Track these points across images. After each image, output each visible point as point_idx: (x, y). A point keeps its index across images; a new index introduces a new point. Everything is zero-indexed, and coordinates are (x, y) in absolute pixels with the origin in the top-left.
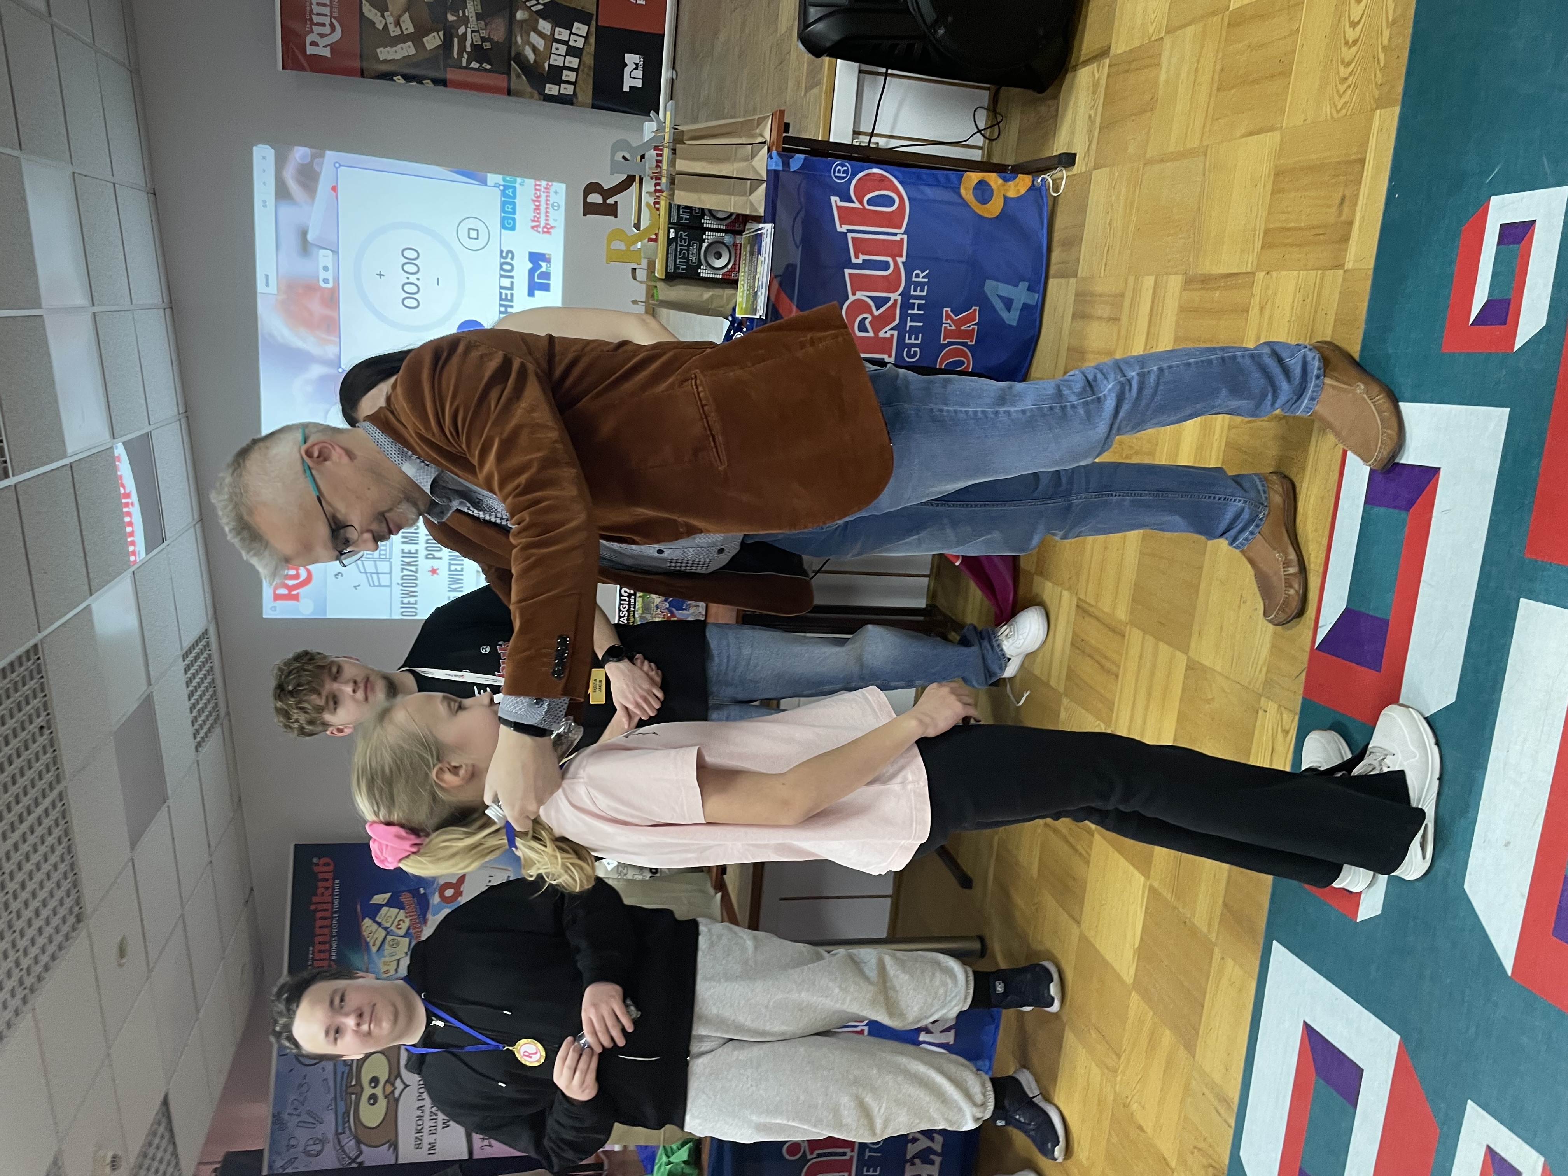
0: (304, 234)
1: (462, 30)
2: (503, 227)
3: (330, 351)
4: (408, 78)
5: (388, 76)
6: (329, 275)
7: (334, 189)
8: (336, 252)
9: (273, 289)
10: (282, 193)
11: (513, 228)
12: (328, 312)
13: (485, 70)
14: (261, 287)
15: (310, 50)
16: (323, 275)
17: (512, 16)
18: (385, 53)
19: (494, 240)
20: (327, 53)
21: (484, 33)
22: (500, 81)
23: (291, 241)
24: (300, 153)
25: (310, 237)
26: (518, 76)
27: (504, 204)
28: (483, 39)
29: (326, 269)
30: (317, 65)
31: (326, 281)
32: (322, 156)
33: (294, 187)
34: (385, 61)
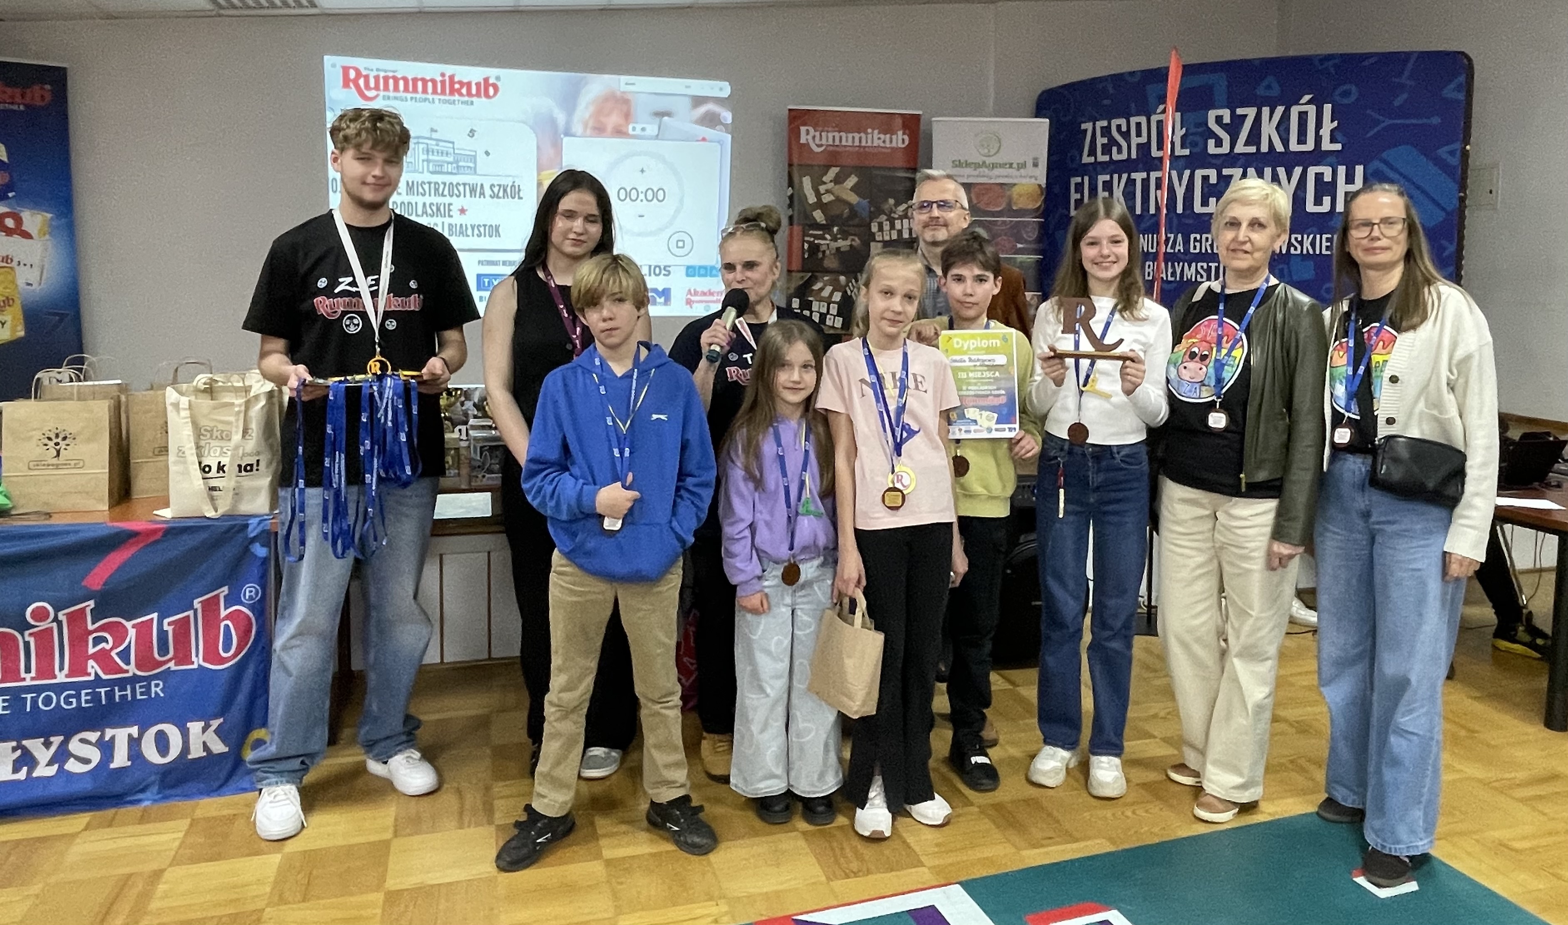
0: (668, 114)
1: (828, 236)
2: (688, 268)
3: (578, 128)
4: (791, 197)
5: (791, 184)
6: (638, 132)
7: (704, 139)
8: (657, 137)
9: (624, 88)
10: (698, 101)
11: (688, 275)
12: (609, 128)
13: (803, 254)
14: (624, 78)
15: (803, 129)
16: (639, 127)
17: (843, 274)
18: (807, 182)
19: (679, 261)
20: (803, 140)
21: (828, 252)
22: (796, 265)
23: (662, 104)
24: (727, 116)
25: (666, 118)
26: (802, 277)
27: (705, 268)
28: (824, 252)
29: (643, 129)
30: (794, 133)
31: (634, 129)
32: (727, 132)
33: (703, 109)
34: (801, 182)
